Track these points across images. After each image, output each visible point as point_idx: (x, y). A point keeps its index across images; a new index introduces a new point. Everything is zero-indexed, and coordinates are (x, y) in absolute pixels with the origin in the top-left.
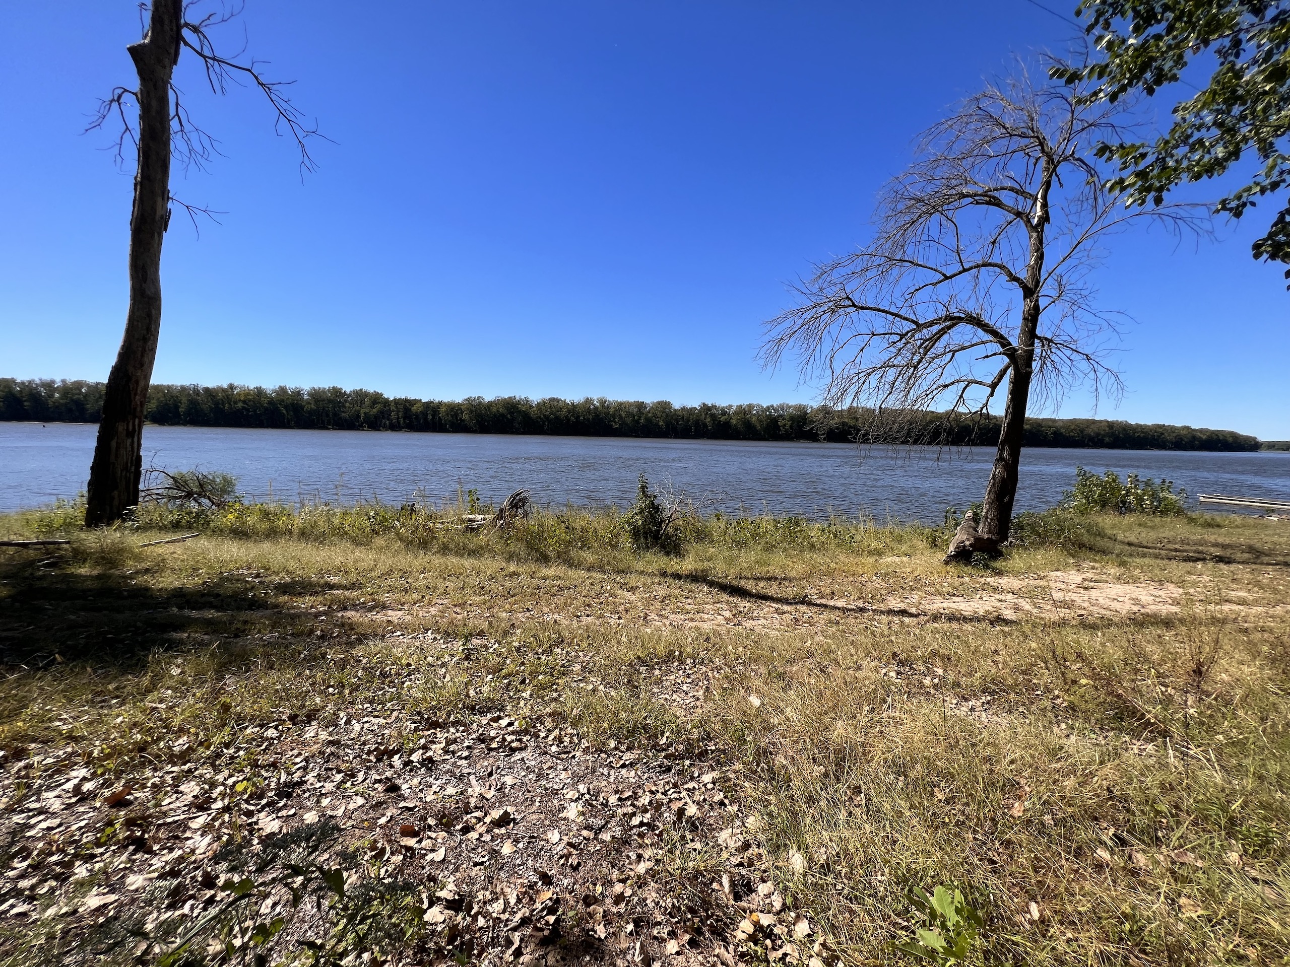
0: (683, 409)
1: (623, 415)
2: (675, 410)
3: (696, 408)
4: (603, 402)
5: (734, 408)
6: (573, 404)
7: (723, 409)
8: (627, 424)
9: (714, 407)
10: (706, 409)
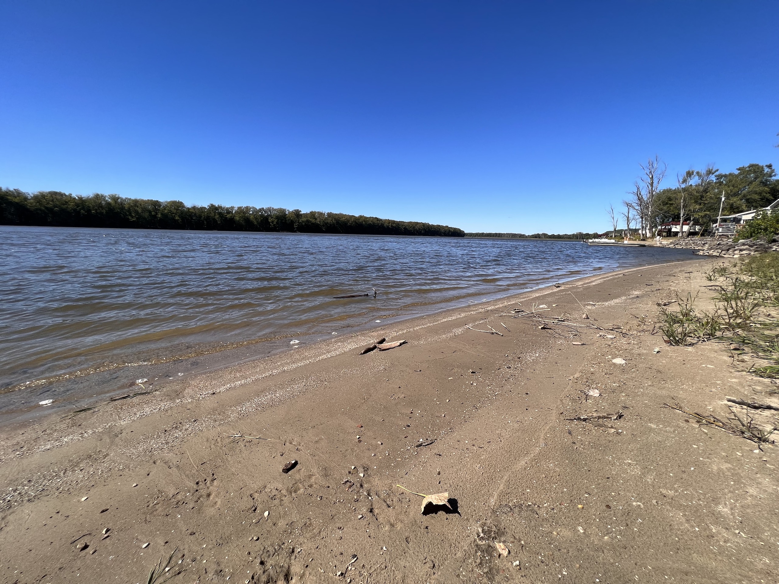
0: (194, 208)
2: (188, 208)
3: (205, 208)
5: (236, 209)
6: (81, 199)
7: (227, 209)
9: (220, 207)
10: (213, 208)
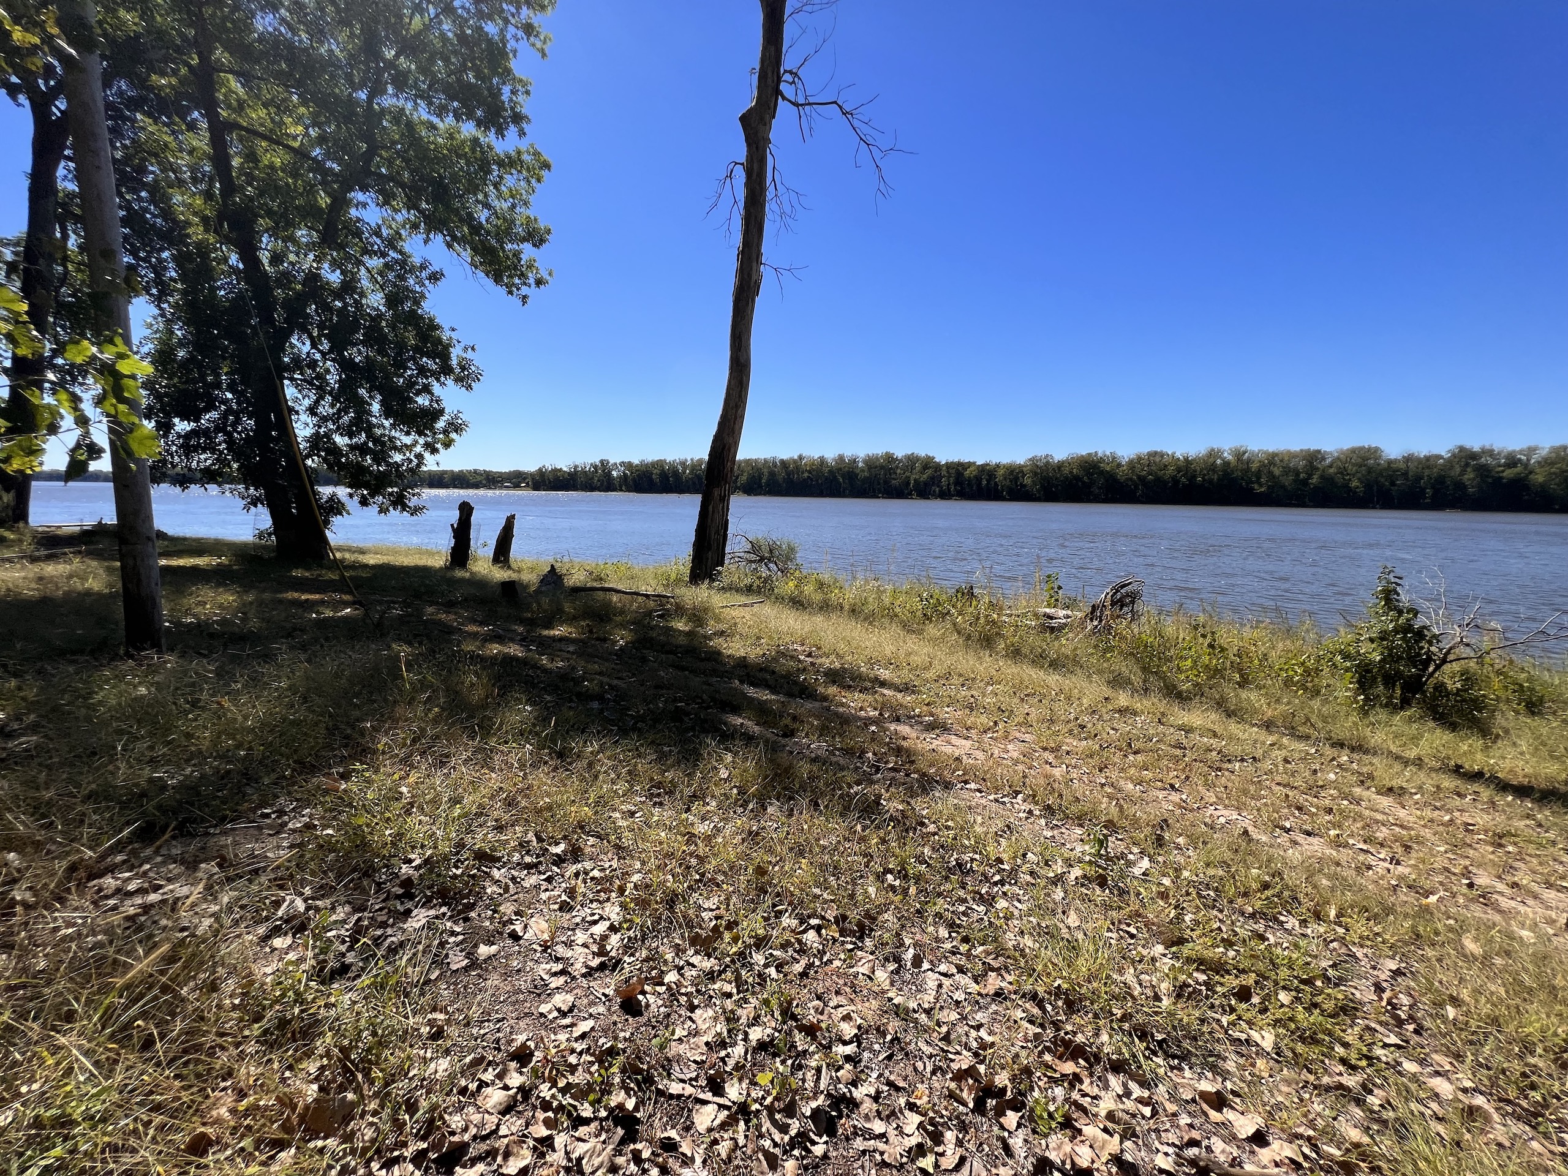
1: (1277, 472)
4: (1239, 455)
8: (1283, 487)
